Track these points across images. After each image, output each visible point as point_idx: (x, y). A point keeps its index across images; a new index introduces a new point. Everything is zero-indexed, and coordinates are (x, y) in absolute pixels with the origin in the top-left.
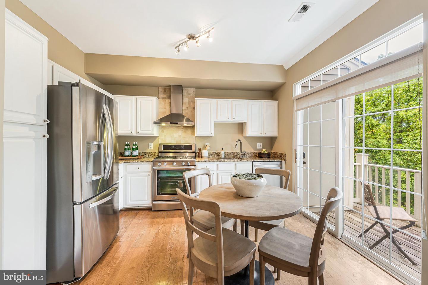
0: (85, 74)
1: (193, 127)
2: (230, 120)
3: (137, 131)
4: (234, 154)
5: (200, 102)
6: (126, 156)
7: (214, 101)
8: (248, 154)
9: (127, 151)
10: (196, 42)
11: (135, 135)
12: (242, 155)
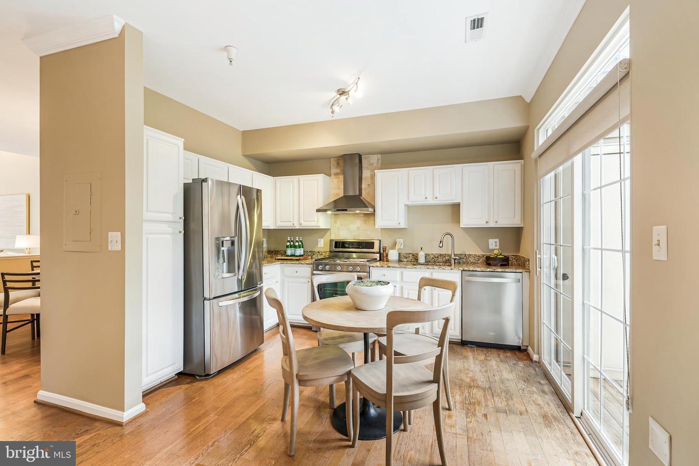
0: (242, 156)
1: (373, 214)
2: (431, 201)
3: (300, 222)
4: (444, 258)
5: (382, 176)
6: (288, 256)
7: (404, 171)
8: (470, 259)
9: (290, 249)
10: (346, 98)
11: (297, 227)
12: (455, 259)
